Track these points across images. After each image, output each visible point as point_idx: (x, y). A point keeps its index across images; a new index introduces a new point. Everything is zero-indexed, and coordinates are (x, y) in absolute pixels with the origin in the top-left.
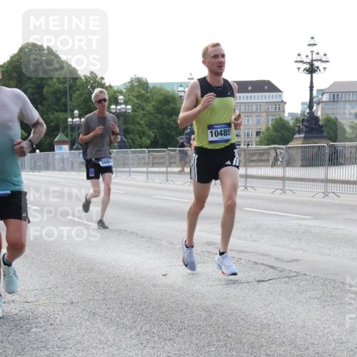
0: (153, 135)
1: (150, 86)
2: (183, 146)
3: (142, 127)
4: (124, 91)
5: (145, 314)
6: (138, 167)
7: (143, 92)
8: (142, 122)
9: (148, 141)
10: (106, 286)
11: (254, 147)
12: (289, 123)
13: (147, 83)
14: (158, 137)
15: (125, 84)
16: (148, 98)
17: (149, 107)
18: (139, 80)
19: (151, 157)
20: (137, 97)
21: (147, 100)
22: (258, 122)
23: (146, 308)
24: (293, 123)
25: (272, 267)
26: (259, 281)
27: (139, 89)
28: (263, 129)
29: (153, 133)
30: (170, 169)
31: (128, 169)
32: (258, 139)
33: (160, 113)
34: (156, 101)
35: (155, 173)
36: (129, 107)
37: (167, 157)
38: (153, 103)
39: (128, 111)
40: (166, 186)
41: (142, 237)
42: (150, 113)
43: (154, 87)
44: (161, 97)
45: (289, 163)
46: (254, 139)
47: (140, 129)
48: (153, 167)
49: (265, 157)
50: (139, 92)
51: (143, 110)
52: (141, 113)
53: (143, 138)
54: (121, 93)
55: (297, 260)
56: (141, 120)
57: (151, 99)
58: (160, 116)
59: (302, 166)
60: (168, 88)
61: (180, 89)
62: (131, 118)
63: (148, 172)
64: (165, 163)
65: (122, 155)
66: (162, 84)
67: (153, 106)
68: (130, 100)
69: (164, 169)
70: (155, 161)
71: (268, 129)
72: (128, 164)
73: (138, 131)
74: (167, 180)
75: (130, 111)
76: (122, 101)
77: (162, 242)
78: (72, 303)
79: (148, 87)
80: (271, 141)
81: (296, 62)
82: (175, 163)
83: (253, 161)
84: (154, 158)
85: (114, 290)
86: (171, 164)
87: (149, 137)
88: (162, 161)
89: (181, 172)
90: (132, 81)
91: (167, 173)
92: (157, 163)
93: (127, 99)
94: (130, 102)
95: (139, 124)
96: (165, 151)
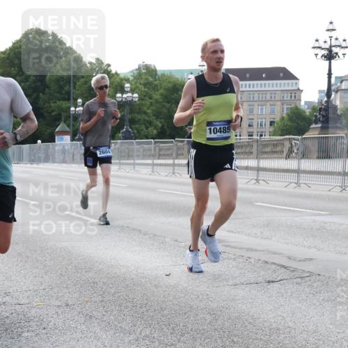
0: (160, 125)
1: (159, 73)
3: (149, 117)
4: (131, 78)
5: (145, 318)
6: (143, 159)
7: (151, 79)
8: (148, 111)
9: (155, 132)
10: (105, 287)
11: (267, 137)
12: (304, 112)
13: (156, 70)
14: (165, 127)
15: (132, 72)
16: (156, 86)
17: (157, 96)
18: (147, 67)
19: (157, 149)
20: (145, 85)
21: (155, 88)
22: (273, 112)
23: (147, 311)
24: (310, 113)
25: (283, 266)
26: (269, 282)
27: (147, 77)
28: (278, 119)
29: (161, 123)
30: (177, 161)
31: (132, 161)
32: (272, 129)
33: (168, 102)
34: (165, 89)
35: (161, 165)
36: (136, 95)
37: (175, 148)
38: (161, 91)
39: (134, 100)
40: (172, 179)
41: (145, 234)
42: (157, 102)
43: (163, 75)
44: (170, 85)
45: (305, 155)
46: (268, 129)
47: (147, 118)
48: (159, 159)
49: (279, 149)
50: (147, 79)
51: (151, 98)
52: (148, 102)
53: (150, 129)
54: (128, 80)
55: (311, 259)
56: (148, 109)
57: (159, 87)
58: (168, 105)
59: (319, 158)
60: (178, 76)
61: (190, 76)
62: (138, 107)
63: (153, 165)
64: (172, 154)
65: (127, 146)
66: (170, 72)
67: (161, 94)
68: (137, 87)
69: (171, 162)
70: (161, 153)
71: (283, 118)
72: (132, 156)
73: (144, 120)
74: (174, 173)
75: (137, 99)
76: (129, 89)
77: (167, 240)
78: (67, 305)
79: (156, 74)
80: (285, 131)
81: (314, 48)
82: (183, 154)
83: (266, 153)
84: (160, 150)
85: (113, 291)
86: (178, 156)
87: (156, 127)
88: (168, 152)
90: (139, 68)
91: (174, 165)
92: (164, 155)
93: (134, 87)
94: (137, 90)
95: (145, 113)
96: (172, 142)
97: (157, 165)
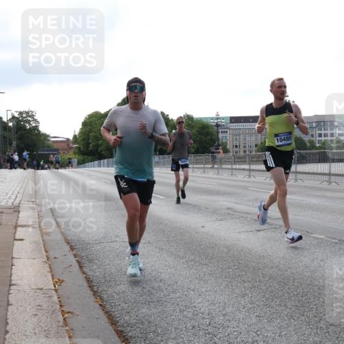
0: (196, 147)
1: (195, 119)
2: (213, 153)
7: (190, 122)
9: (193, 150)
11: (254, 153)
13: (193, 118)
14: (199, 148)
16: (193, 126)
17: (194, 131)
18: (188, 116)
22: (256, 140)
26: (258, 231)
27: (188, 121)
28: (259, 143)
29: (197, 145)
30: (206, 166)
32: (256, 149)
33: (200, 134)
34: (198, 128)
35: (197, 168)
37: (204, 159)
38: (196, 129)
40: (204, 175)
42: (195, 134)
43: (197, 120)
44: (201, 126)
46: (254, 149)
48: (196, 164)
57: (195, 127)
58: (200, 136)
60: (205, 121)
61: (212, 121)
64: (203, 162)
66: (201, 118)
69: (202, 166)
70: (197, 161)
74: (204, 172)
78: (149, 243)
79: (193, 120)
82: (209, 162)
83: (253, 161)
85: (173, 235)
86: (206, 163)
87: (194, 148)
88: (201, 161)
89: (212, 168)
91: (204, 168)
92: (199, 163)
96: (203, 156)
97: (195, 168)
